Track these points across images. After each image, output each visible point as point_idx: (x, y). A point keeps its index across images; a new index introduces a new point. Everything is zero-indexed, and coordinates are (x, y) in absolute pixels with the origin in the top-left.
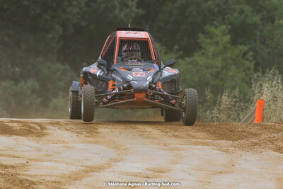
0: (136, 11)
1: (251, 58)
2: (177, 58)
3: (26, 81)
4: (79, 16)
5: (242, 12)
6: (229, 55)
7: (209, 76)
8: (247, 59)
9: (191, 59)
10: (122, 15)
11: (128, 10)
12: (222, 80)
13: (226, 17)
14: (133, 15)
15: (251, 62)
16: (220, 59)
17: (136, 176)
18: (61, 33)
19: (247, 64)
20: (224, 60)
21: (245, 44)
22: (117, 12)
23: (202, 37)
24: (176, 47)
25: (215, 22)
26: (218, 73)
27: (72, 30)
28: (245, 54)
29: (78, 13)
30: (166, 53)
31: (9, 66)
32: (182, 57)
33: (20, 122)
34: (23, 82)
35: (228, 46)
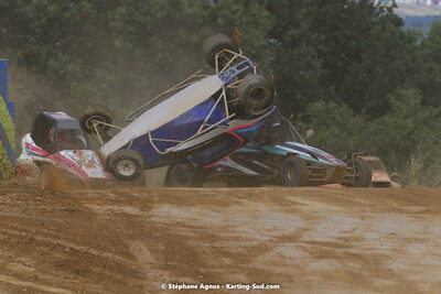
2: (365, 121)
5: (430, 70)
6: (420, 114)
7: (399, 137)
9: (380, 120)
12: (413, 141)
13: (415, 76)
14: (319, 75)
16: (412, 119)
21: (436, 106)
22: (302, 72)
23: (392, 99)
24: (364, 110)
25: (406, 85)
26: (409, 135)
30: (354, 115)
32: (370, 120)
35: (419, 107)
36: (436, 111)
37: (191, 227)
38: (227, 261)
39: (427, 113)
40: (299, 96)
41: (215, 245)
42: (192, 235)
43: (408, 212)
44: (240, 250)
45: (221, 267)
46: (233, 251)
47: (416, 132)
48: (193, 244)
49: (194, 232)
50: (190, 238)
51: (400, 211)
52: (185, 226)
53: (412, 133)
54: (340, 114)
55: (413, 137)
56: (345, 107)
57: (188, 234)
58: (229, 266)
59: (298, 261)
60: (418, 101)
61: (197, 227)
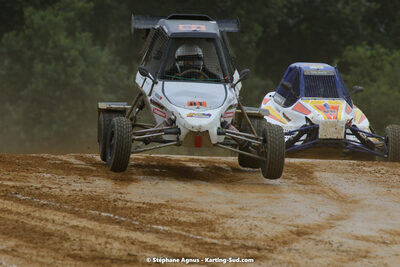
0: (368, 4)
4: (285, 10)
10: (347, 10)
11: (355, 4)
17: (368, 241)
18: (260, 35)
27: (277, 31)
29: (285, 6)
33: (203, 161)
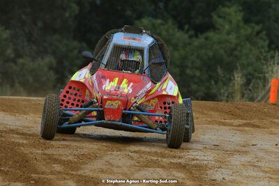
1: (265, 37)
3: (43, 58)
6: (242, 31)
7: (222, 51)
8: (261, 38)
9: (204, 35)
12: (236, 56)
15: (264, 40)
19: (261, 43)
20: (238, 38)
21: (257, 23)
23: (215, 17)
26: (232, 50)
28: (258, 33)
31: (26, 44)
34: (40, 59)
35: (242, 24)
36: (258, 28)
37: (23, 134)
38: (57, 167)
39: (249, 30)
40: (129, 13)
41: (46, 152)
42: (25, 142)
43: (231, 125)
44: (70, 158)
45: (52, 173)
46: (64, 158)
47: (239, 48)
48: (25, 150)
49: (26, 139)
50: (23, 145)
51: (224, 124)
52: (17, 133)
53: (235, 49)
54: (167, 30)
55: (236, 53)
56: (170, 22)
57: (21, 141)
58: (59, 172)
59: (125, 169)
60: (240, 18)
61: (30, 135)
